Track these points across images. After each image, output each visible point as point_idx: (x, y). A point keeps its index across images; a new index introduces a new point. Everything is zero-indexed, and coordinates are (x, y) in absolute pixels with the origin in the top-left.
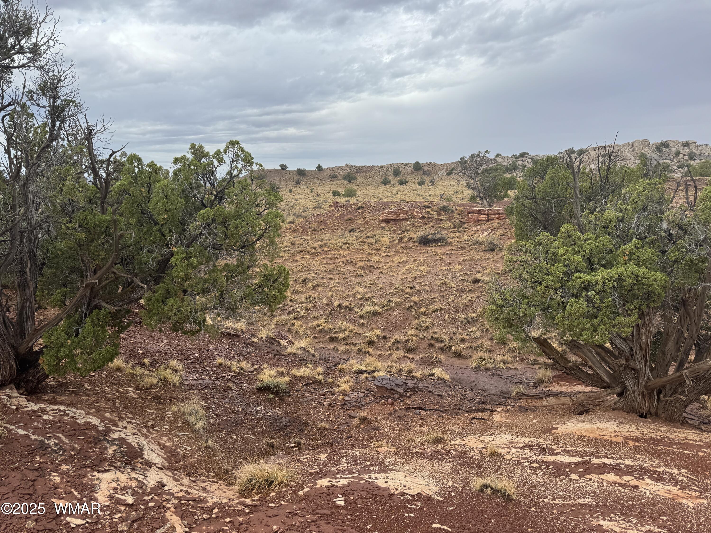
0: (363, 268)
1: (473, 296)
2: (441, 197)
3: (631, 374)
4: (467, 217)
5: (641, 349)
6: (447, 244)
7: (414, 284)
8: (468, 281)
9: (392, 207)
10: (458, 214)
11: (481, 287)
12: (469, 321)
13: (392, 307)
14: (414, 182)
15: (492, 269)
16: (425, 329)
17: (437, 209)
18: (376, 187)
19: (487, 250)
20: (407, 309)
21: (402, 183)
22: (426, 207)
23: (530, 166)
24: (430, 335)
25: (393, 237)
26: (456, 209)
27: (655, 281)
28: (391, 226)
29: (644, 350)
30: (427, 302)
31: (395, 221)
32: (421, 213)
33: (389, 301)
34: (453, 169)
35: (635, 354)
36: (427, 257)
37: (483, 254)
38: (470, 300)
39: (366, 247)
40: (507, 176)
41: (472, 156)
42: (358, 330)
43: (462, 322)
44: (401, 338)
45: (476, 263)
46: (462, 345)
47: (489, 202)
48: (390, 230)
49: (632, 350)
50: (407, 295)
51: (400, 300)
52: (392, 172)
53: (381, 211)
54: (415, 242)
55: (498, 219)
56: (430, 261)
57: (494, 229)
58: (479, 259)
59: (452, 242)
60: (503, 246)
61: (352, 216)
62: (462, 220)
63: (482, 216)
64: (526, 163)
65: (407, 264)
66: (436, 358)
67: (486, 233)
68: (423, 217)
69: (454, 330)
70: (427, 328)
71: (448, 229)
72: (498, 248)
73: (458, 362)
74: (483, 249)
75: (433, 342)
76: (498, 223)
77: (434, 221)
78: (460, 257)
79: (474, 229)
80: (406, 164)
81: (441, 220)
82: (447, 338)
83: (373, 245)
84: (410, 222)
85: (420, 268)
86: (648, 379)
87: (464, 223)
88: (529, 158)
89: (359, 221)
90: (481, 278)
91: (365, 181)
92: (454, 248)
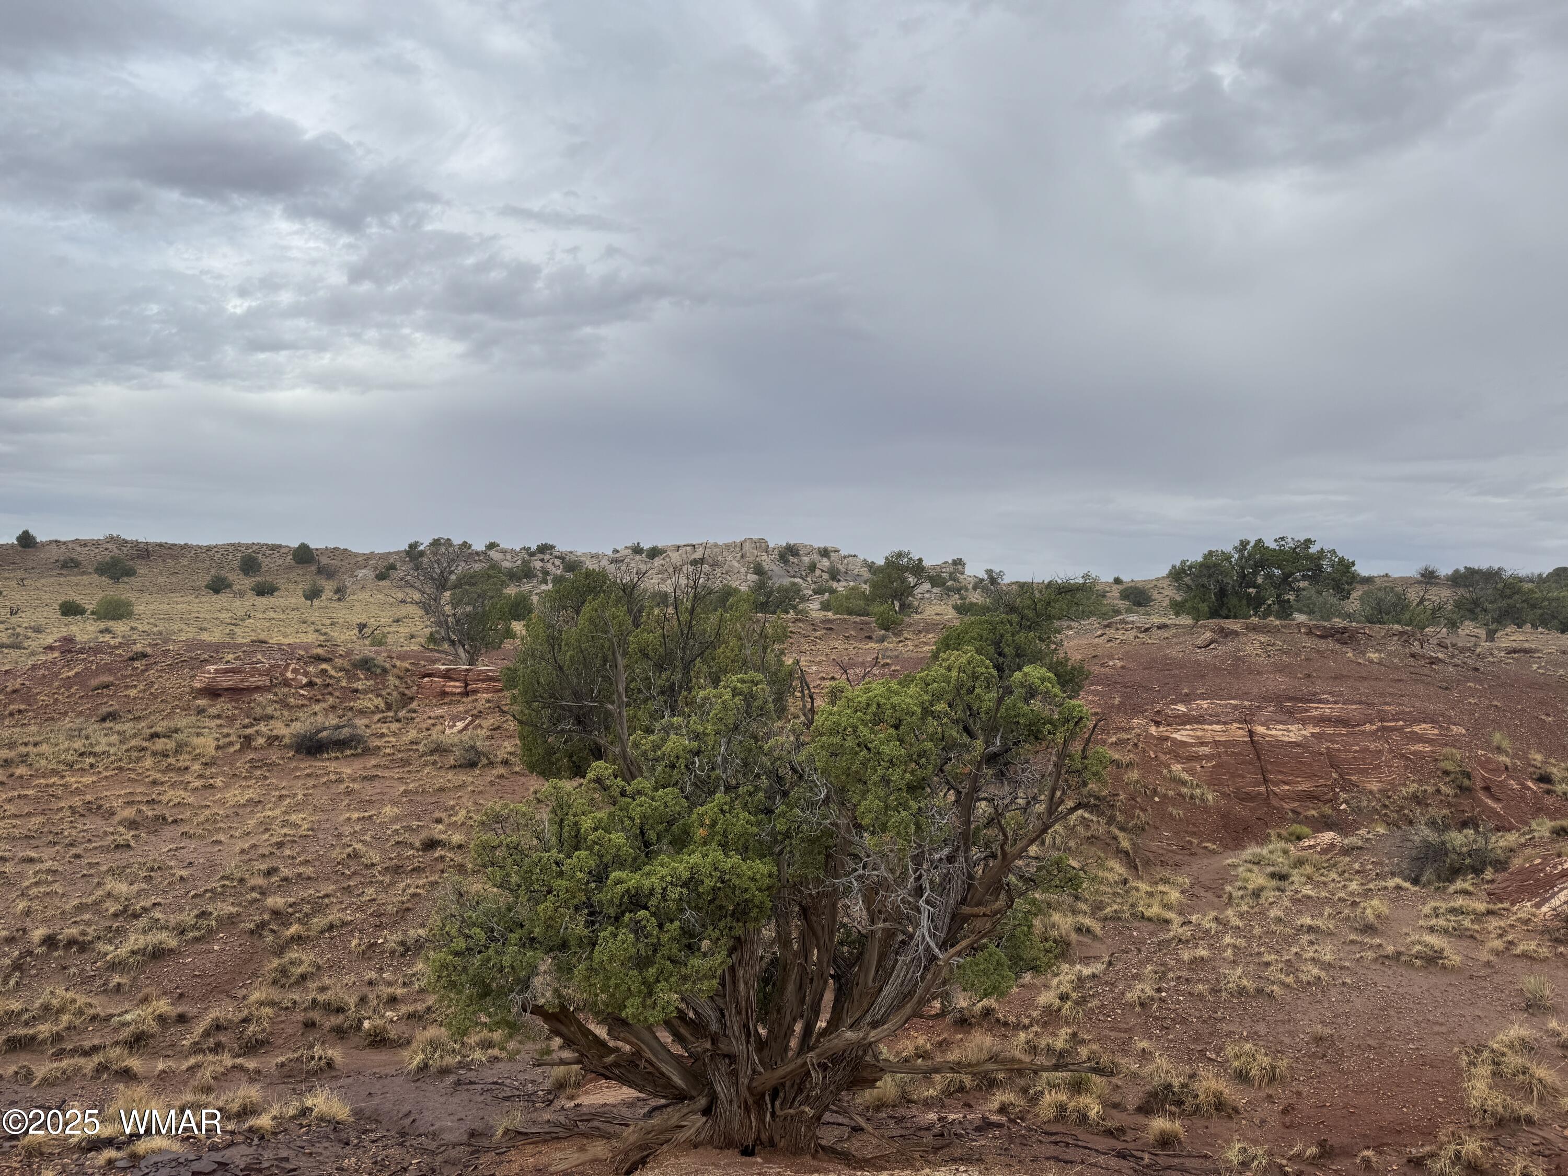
0: (132, 824)
1: (421, 882)
2: (360, 632)
3: (723, 1065)
4: (419, 686)
5: (739, 1013)
6: (368, 751)
7: (275, 862)
8: (411, 846)
9: (230, 657)
10: (398, 677)
11: (442, 858)
12: (408, 949)
13: (210, 931)
14: (295, 590)
15: (468, 812)
16: (297, 983)
17: (346, 665)
18: (191, 598)
19: (460, 766)
20: (252, 932)
21: (263, 590)
22: (319, 659)
23: (559, 572)
24: (310, 998)
25: (228, 735)
26: (394, 666)
27: (753, 879)
28: (223, 705)
29: (744, 1013)
30: (307, 908)
31: (235, 692)
32: (306, 674)
33: (203, 914)
34: (392, 567)
35: (728, 1023)
36: (314, 786)
37: (450, 776)
38: (414, 895)
39: (149, 762)
40: (511, 591)
41: (436, 543)
42: (100, 1006)
43: (393, 952)
44: (230, 1016)
45: (433, 799)
46: (389, 1014)
47: (468, 652)
48: (219, 717)
49: (723, 1015)
50: (254, 895)
51: (233, 910)
52: (236, 564)
53: (198, 668)
54: (285, 746)
55: (487, 691)
56: (322, 797)
57: (480, 714)
58: (441, 789)
59: (379, 748)
60: (496, 756)
61: (111, 679)
62: (407, 692)
63: (452, 683)
64: (549, 566)
65: (260, 807)
66: (320, 1058)
67: (460, 725)
68: (311, 684)
69: (373, 975)
70: (304, 977)
71: (373, 712)
72: (485, 761)
73: (377, 1058)
74: (452, 762)
75: (316, 1016)
76: (488, 701)
77: (337, 694)
78: (396, 783)
79: (432, 715)
80: (275, 548)
81: (356, 691)
82: (352, 1001)
83: (168, 756)
84: (276, 694)
85: (293, 817)
86: (754, 1071)
87: (412, 699)
88: (556, 557)
89: (133, 693)
90: (444, 837)
91: (161, 580)
92: (384, 761)
